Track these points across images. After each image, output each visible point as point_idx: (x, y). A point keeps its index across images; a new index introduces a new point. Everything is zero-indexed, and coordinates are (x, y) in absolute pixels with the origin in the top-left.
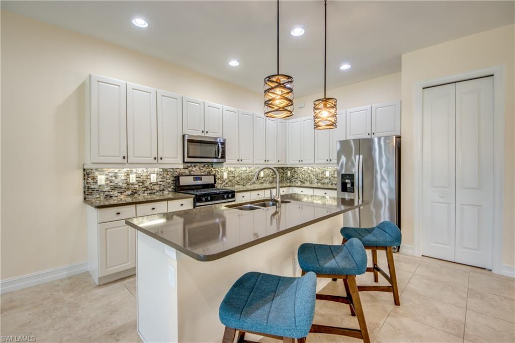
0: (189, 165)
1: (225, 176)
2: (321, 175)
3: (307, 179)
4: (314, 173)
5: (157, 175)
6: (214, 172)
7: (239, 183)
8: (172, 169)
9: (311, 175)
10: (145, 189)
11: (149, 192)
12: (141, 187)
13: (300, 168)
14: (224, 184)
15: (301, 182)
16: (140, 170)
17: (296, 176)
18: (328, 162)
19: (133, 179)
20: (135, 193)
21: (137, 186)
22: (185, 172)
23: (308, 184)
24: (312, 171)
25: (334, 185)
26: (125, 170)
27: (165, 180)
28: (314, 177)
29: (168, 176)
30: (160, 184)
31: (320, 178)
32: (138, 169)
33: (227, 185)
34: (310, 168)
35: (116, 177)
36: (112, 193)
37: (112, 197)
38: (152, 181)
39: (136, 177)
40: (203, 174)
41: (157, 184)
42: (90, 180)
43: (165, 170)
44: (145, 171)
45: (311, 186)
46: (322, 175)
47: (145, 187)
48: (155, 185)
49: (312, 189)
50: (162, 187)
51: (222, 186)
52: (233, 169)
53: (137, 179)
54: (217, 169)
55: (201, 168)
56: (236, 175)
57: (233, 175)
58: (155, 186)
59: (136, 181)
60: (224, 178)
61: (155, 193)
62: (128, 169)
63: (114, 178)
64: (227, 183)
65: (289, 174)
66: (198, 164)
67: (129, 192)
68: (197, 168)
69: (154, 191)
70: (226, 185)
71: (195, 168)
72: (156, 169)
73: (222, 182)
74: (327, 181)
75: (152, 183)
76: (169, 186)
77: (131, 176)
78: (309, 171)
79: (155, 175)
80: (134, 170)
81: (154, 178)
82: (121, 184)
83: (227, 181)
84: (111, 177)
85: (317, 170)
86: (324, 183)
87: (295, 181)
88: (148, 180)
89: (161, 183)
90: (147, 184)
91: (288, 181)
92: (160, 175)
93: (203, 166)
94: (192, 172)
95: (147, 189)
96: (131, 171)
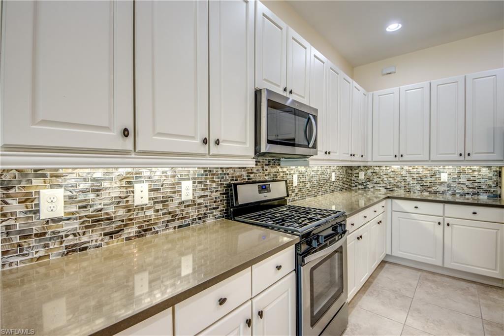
1: (295, 180)
2: (429, 179)
3: (398, 184)
4: (415, 176)
5: (194, 183)
7: (310, 194)
8: (221, 168)
9: (409, 179)
10: (169, 217)
11: (177, 223)
12: (161, 213)
13: (384, 168)
15: (386, 188)
16: (158, 173)
17: (376, 179)
18: (462, 158)
19: (141, 194)
20: (145, 230)
21: (150, 213)
22: (241, 176)
23: (401, 192)
24: (409, 172)
25: (458, 196)
26: (122, 171)
27: (207, 193)
28: (415, 182)
29: (214, 185)
30: (199, 204)
31: (428, 184)
32: (154, 169)
34: (406, 168)
36: (84, 239)
37: (85, 249)
38: (183, 199)
39: (151, 190)
40: (267, 178)
41: (194, 203)
43: (208, 171)
44: (169, 173)
45: (407, 195)
46: (433, 179)
47: (170, 213)
48: (188, 206)
49: (441, 205)
50: (203, 210)
52: (304, 170)
53: (153, 195)
54: (285, 170)
55: (266, 167)
56: (307, 179)
57: (304, 179)
58: (190, 209)
59: (150, 199)
60: (294, 184)
61: (188, 225)
62: (130, 170)
63: (91, 196)
65: (362, 176)
67: (132, 230)
68: (259, 167)
69: (188, 221)
70: (296, 198)
71: (257, 168)
72: (191, 169)
74: (442, 189)
75: (183, 202)
76: (214, 205)
77: (137, 187)
78: (404, 173)
79: (191, 182)
80: (146, 173)
81: (187, 190)
82: (111, 210)
83: (296, 191)
84: (84, 192)
85: (420, 170)
86: (436, 193)
87: (373, 187)
88: (176, 196)
89: (202, 201)
90: (173, 206)
91: (360, 187)
92: (200, 182)
93: (267, 162)
94: (252, 176)
95: (174, 216)
96: (138, 175)
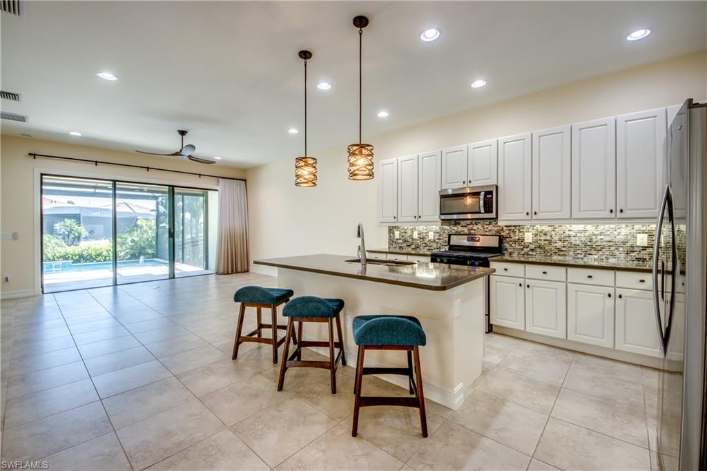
0: (469, 222)
1: (528, 237)
6: (508, 232)
7: (562, 253)
10: (425, 245)
11: (428, 248)
12: (422, 242)
14: (526, 250)
16: (421, 228)
19: (416, 235)
20: (417, 247)
21: (419, 242)
22: (464, 231)
26: (412, 227)
27: (441, 238)
29: (445, 235)
30: (437, 242)
33: (534, 253)
35: (405, 233)
36: (403, 245)
37: (403, 248)
38: (430, 239)
39: (418, 234)
40: (487, 233)
41: (434, 241)
42: (392, 235)
44: (425, 228)
47: (425, 243)
50: (439, 245)
51: (523, 253)
52: (546, 228)
53: (419, 236)
54: (512, 228)
55: (486, 226)
56: (556, 238)
57: (548, 238)
58: (433, 243)
60: (526, 241)
64: (532, 250)
66: (482, 222)
67: (413, 246)
68: (479, 226)
69: (432, 248)
70: (530, 253)
71: (477, 226)
72: (434, 227)
73: (522, 247)
76: (445, 244)
77: (415, 233)
79: (433, 232)
80: (417, 228)
81: (431, 236)
82: (408, 239)
83: (532, 247)
84: (403, 232)
88: (427, 237)
90: (426, 241)
92: (438, 233)
93: (488, 223)
94: (472, 231)
95: (427, 245)
96: (415, 229)
